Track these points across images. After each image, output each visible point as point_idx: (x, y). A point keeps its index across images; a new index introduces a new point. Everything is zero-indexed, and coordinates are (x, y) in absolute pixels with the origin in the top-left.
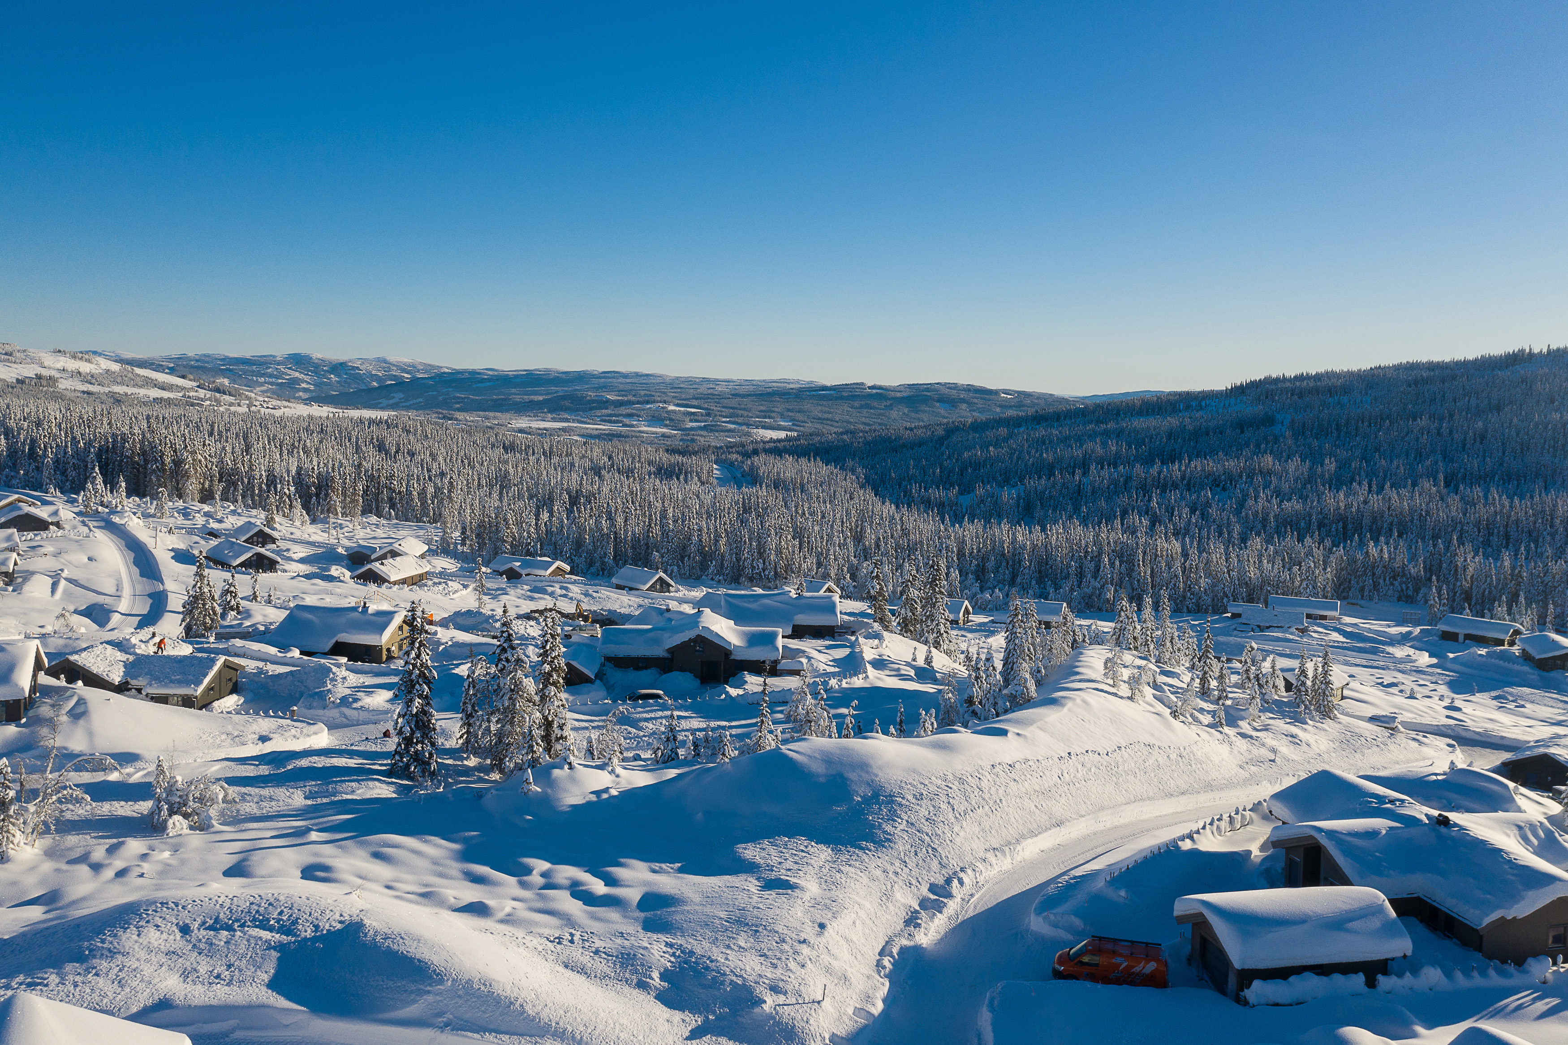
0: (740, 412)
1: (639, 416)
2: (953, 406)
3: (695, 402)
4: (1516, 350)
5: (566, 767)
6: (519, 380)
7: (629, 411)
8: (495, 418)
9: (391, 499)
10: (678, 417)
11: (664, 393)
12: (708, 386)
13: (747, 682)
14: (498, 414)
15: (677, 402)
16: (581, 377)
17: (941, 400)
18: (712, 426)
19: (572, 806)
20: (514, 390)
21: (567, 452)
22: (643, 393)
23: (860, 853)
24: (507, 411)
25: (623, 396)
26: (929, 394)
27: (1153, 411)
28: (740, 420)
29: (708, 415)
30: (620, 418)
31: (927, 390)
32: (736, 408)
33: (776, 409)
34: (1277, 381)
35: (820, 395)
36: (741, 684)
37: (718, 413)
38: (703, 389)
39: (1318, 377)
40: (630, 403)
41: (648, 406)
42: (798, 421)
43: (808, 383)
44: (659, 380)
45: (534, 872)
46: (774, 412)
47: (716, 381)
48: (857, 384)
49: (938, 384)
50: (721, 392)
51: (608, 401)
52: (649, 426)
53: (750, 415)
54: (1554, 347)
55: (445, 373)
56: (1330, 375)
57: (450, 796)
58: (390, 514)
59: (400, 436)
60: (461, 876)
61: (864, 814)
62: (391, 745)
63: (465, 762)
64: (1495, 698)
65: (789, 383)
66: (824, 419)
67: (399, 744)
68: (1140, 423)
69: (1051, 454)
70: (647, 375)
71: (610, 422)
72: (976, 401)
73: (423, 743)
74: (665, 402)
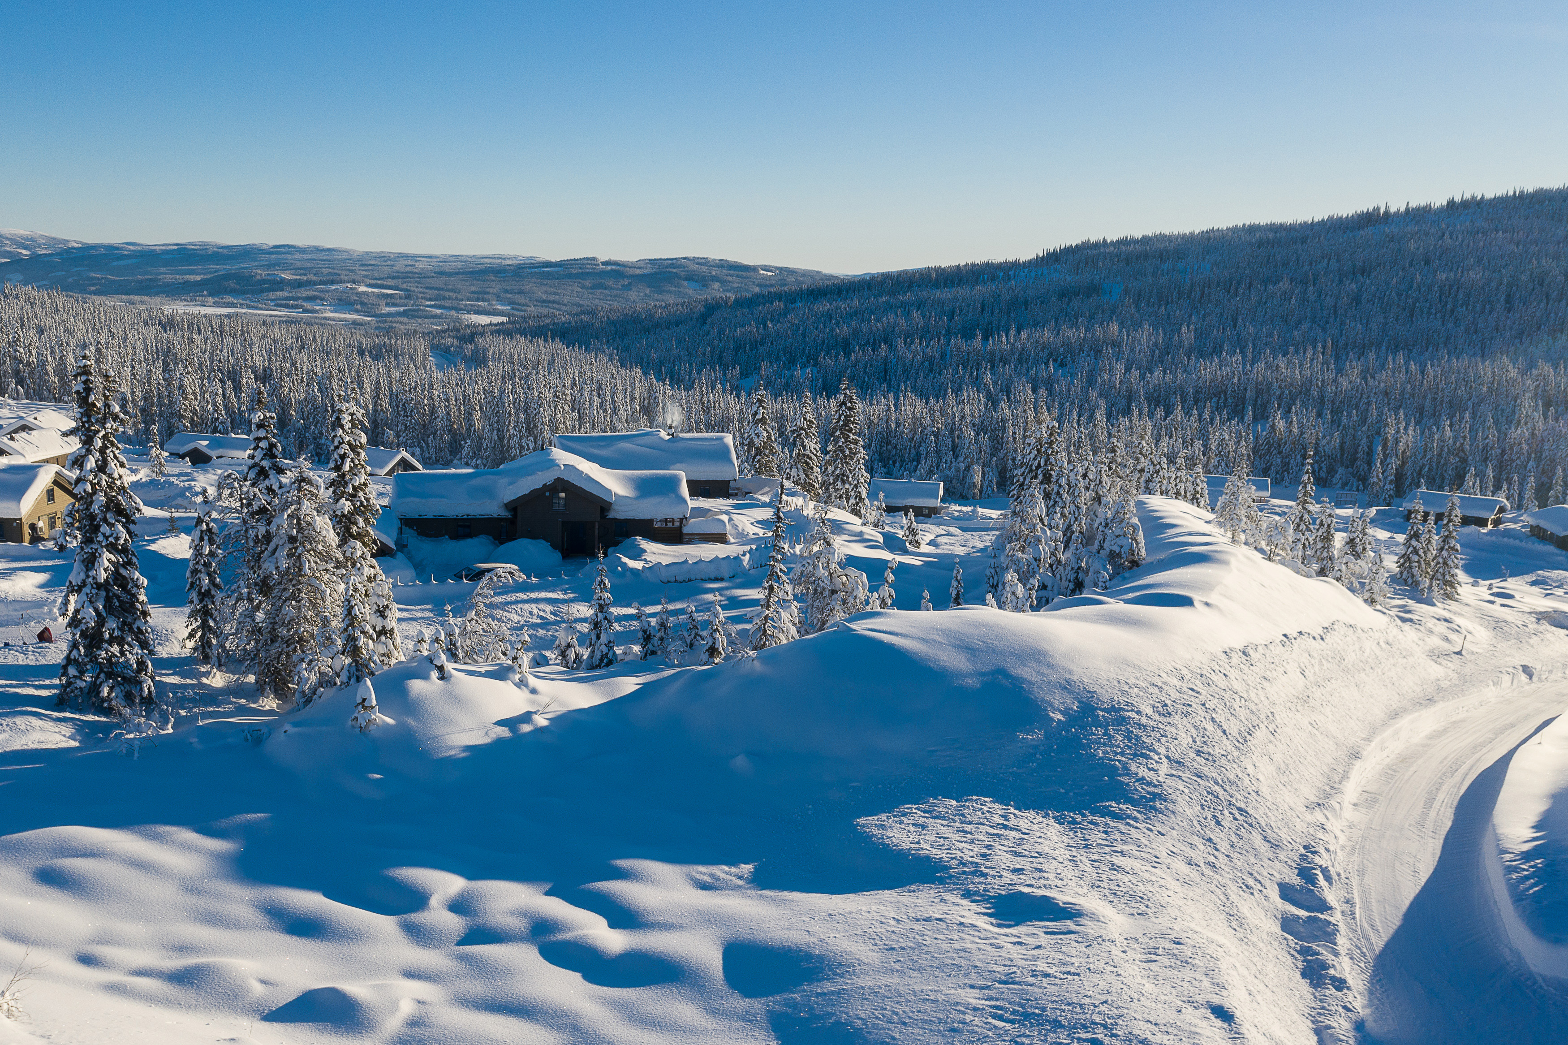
0: (447, 294)
1: (323, 299)
2: (703, 286)
3: (390, 282)
4: (1371, 209)
5: (434, 674)
6: (167, 257)
7: (311, 293)
8: (142, 302)
9: (17, 373)
10: (372, 300)
11: (352, 271)
12: (406, 263)
13: (645, 551)
14: (146, 298)
15: (372, 282)
16: (247, 253)
17: (691, 277)
18: (414, 310)
19: (468, 748)
20: (163, 270)
21: (242, 330)
22: (325, 271)
23: (1121, 826)
24: (157, 294)
25: (301, 275)
26: (674, 270)
27: (952, 282)
28: (448, 303)
29: (408, 297)
30: (300, 302)
31: (673, 266)
32: (442, 289)
33: (491, 290)
34: (1096, 245)
35: (544, 272)
36: (638, 554)
37: (421, 295)
38: (400, 266)
39: (1145, 240)
40: (310, 283)
41: (333, 287)
42: (518, 304)
43: (528, 258)
44: (345, 256)
45: (434, 902)
46: (488, 293)
47: (414, 257)
48: (588, 259)
49: (685, 258)
50: (422, 269)
51: (283, 281)
52: (336, 312)
53: (460, 296)
54: (1413, 205)
55: (73, 248)
56: (1161, 238)
57: (194, 740)
58: (17, 391)
59: (22, 309)
60: (256, 917)
61: (1083, 747)
62: (56, 653)
63: (205, 680)
64: (1534, 583)
65: (504, 259)
66: (549, 302)
67: (74, 646)
68: (944, 294)
69: (845, 328)
70: (330, 250)
71: (287, 306)
72: (730, 278)
73: (121, 644)
74: (354, 282)
